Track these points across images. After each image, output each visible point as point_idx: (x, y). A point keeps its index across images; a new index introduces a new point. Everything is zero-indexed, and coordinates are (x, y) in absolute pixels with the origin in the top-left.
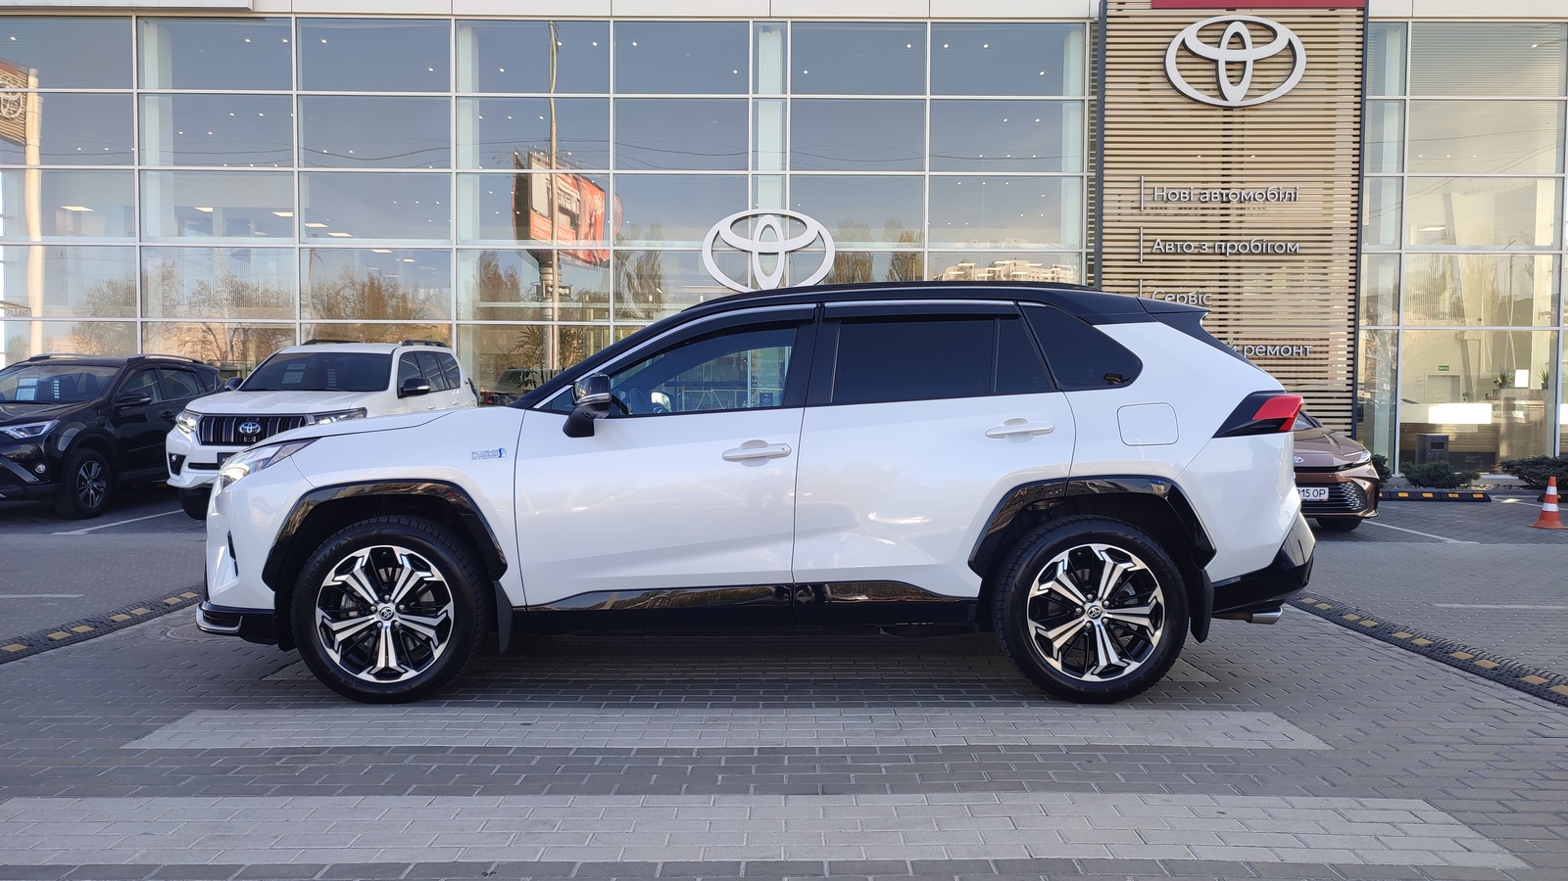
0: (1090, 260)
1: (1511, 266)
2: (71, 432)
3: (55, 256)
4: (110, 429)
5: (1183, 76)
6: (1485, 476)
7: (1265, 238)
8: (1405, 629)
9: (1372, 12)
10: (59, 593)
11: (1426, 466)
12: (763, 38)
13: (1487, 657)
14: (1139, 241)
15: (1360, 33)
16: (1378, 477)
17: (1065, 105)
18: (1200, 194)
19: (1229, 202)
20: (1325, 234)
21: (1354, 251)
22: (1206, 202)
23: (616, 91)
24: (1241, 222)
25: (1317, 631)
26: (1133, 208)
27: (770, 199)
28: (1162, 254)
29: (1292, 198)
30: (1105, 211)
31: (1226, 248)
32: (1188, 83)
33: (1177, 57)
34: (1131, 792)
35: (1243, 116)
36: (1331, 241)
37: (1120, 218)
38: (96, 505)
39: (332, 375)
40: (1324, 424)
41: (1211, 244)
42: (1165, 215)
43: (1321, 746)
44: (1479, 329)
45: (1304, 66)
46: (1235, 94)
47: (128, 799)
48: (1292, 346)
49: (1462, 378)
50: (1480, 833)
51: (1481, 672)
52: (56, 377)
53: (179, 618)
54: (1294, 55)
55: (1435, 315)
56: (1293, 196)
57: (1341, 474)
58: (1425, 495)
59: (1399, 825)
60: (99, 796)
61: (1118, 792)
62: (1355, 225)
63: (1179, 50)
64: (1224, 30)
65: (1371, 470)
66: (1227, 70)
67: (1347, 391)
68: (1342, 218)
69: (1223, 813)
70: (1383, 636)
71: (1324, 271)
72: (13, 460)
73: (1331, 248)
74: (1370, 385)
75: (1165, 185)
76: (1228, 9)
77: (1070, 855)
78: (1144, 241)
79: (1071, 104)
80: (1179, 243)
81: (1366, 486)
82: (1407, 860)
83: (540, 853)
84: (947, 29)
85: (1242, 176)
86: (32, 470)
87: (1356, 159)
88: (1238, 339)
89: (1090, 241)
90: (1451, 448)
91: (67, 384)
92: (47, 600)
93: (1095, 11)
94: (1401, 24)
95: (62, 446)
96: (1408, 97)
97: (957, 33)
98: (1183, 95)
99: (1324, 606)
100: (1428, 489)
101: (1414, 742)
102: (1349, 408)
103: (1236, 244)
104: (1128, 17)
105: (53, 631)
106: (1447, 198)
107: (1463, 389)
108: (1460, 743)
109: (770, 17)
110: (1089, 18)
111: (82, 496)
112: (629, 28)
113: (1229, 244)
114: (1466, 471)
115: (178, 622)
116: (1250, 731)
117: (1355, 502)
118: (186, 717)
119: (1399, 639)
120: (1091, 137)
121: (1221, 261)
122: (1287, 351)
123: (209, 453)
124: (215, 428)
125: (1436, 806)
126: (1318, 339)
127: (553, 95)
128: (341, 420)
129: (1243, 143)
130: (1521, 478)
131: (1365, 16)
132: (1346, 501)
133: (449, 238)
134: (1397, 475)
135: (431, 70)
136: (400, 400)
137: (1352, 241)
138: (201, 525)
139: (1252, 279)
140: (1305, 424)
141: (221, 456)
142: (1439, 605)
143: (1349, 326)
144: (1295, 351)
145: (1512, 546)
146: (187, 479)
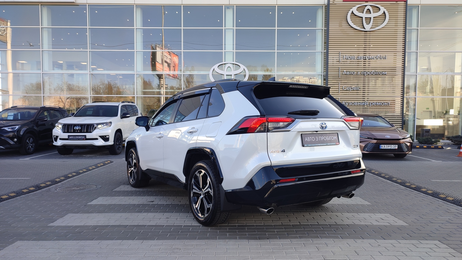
0: (324, 77)
1: (447, 78)
2: (24, 129)
3: (16, 76)
4: (35, 128)
5: (352, 22)
6: (441, 141)
7: (376, 70)
8: (425, 188)
9: (408, 3)
10: (23, 178)
11: (424, 138)
12: (227, 11)
13: (450, 196)
15: (405, 9)
16: (412, 142)
17: (317, 30)
18: (357, 57)
19: (366, 59)
20: (394, 69)
21: (403, 74)
22: (359, 60)
23: (184, 27)
24: (369, 65)
25: (398, 188)
26: (337, 61)
27: (229, 59)
28: (346, 75)
29: (385, 58)
30: (329, 62)
31: (365, 73)
32: (354, 24)
33: (351, 16)
34: (351, 239)
35: (370, 34)
36: (396, 71)
37: (333, 64)
38: (32, 151)
39: (101, 112)
40: (395, 125)
41: (360, 72)
42: (347, 63)
43: (405, 224)
44: (438, 98)
45: (388, 19)
46: (368, 27)
47: (52, 241)
48: (384, 102)
49: (433, 112)
50: (457, 251)
51: (449, 201)
52: (19, 112)
53: (60, 185)
54: (385, 16)
55: (425, 93)
57: (401, 141)
58: (424, 147)
59: (432, 249)
60: (43, 240)
61: (347, 239)
62: (403, 66)
63: (351, 14)
64: (365, 8)
65: (410, 140)
66: (365, 20)
67: (400, 116)
68: (399, 64)
69: (380, 245)
70: (418, 190)
71: (392, 80)
72: (7, 137)
73: (396, 73)
75: (347, 55)
76: (366, 2)
77: (336, 258)
78: (340, 71)
79: (319, 30)
80: (351, 72)
81: (409, 144)
83: (177, 258)
84: (282, 8)
85: (369, 52)
86: (13, 141)
87: (404, 47)
88: (368, 100)
89: (324, 71)
90: (431, 132)
91: (22, 114)
92: (20, 180)
93: (326, 2)
94: (417, 6)
95: (21, 133)
96: (419, 28)
97: (285, 9)
98: (352, 27)
99: (399, 181)
100: (425, 145)
101: (432, 223)
102: (401, 121)
103: (368, 72)
104: (336, 4)
105: (23, 189)
106: (429, 58)
107: (433, 115)
108: (446, 223)
109: (229, 4)
110: (324, 5)
111: (27, 148)
112: (187, 8)
114: (436, 140)
115: (60, 186)
116: (383, 220)
117: (405, 149)
118: (66, 216)
119: (423, 191)
120: (325, 40)
121: (363, 77)
122: (383, 104)
123: (66, 135)
124: (67, 128)
125: (442, 243)
126: (391, 100)
127: (163, 28)
128: (104, 125)
129: (370, 42)
130: (452, 141)
131: (406, 4)
132: (403, 149)
133: (134, 71)
134: (415, 140)
135: (128, 20)
136: (122, 119)
137: (402, 71)
138: (63, 156)
139: (372, 83)
140: (390, 126)
141: (69, 136)
142: (433, 180)
143: (401, 97)
144: (385, 104)
145: (452, 162)
146: (59, 143)
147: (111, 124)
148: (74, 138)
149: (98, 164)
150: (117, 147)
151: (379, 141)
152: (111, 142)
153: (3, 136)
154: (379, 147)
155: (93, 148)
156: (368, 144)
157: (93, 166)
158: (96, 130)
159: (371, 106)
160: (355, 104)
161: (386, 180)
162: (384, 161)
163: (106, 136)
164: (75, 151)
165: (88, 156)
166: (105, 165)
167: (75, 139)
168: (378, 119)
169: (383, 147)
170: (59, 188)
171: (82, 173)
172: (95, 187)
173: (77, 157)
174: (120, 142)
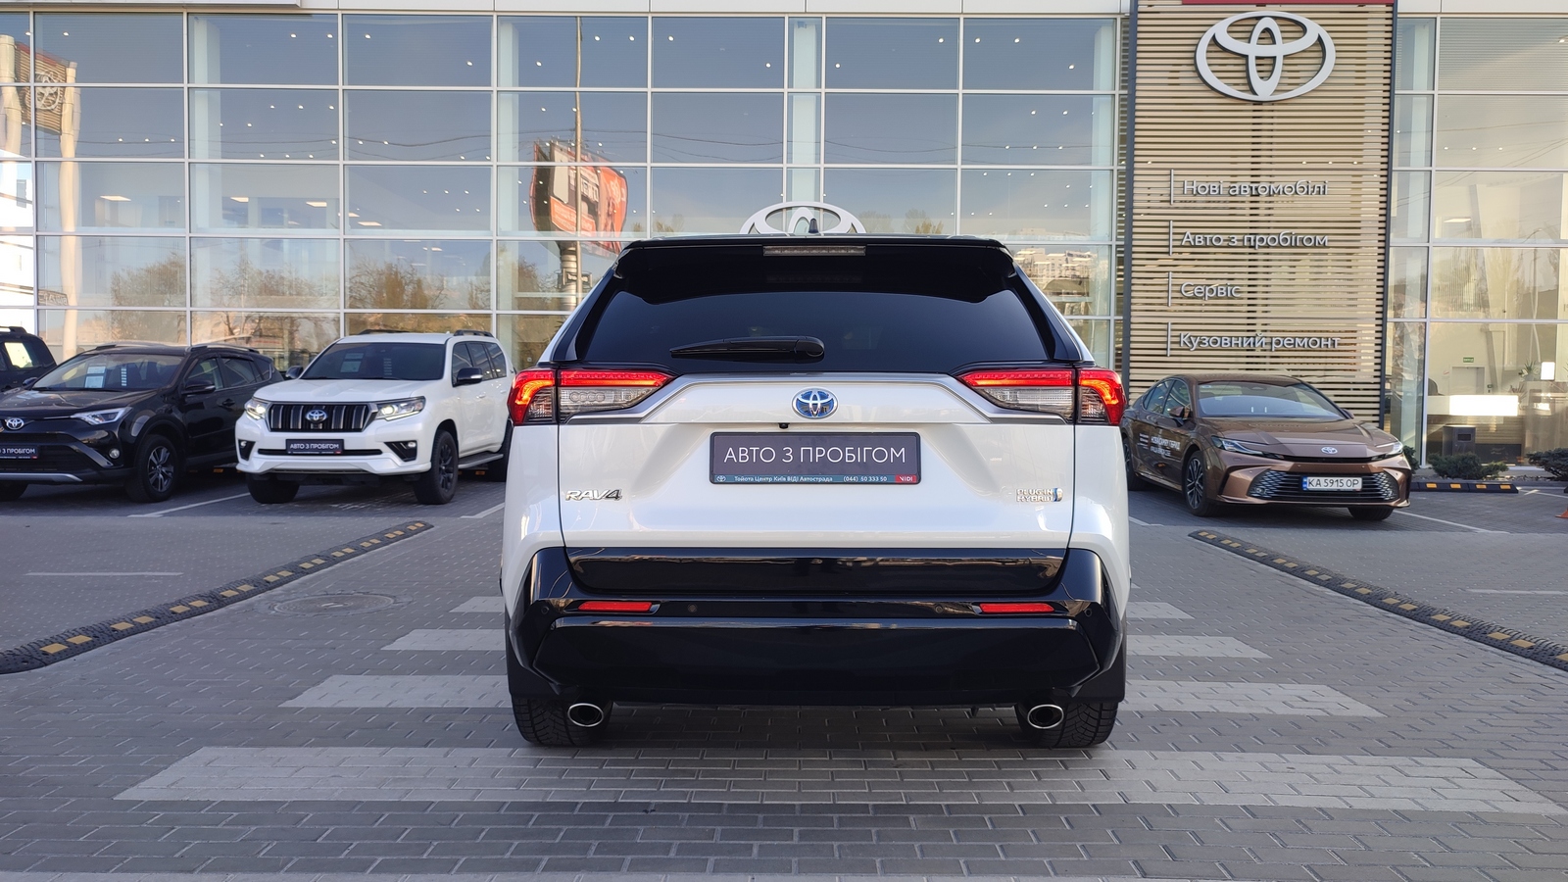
0: (1120, 252)
1: (1535, 259)
2: (143, 419)
3: (92, 247)
4: (178, 415)
5: (1213, 71)
6: (1512, 467)
7: (1294, 231)
8: (1444, 612)
9: (1400, 9)
10: (159, 571)
11: (1454, 457)
12: (798, 33)
13: (1524, 637)
14: (1169, 233)
15: (1389, 29)
16: (1410, 468)
17: (1095, 99)
18: (1230, 188)
19: (1258, 195)
20: (1352, 227)
21: (1382, 244)
22: (1235, 195)
23: (654, 86)
24: (1269, 215)
26: (1162, 201)
27: (804, 191)
28: (1191, 246)
29: (1322, 191)
30: (1135, 204)
31: (1255, 241)
32: (1219, 78)
33: (1208, 52)
34: (1206, 751)
35: (1272, 111)
36: (1359, 234)
37: (1149, 211)
38: (164, 489)
39: (388, 363)
40: (1355, 415)
41: (1241, 237)
42: (1194, 208)
43: (1374, 714)
44: (1504, 322)
45: (1333, 61)
46: (1265, 89)
48: (1320, 338)
49: (1487, 370)
50: (1526, 786)
51: (1518, 651)
52: (124, 365)
53: (281, 594)
54: (1324, 50)
55: (1460, 306)
56: (1322, 190)
57: (1375, 465)
58: (1453, 486)
59: (1452, 779)
61: (1194, 751)
62: (1383, 218)
63: (1209, 45)
64: (1254, 26)
65: (1403, 461)
66: (1257, 65)
67: (1375, 383)
68: (1371, 211)
69: (1293, 768)
70: (1422, 619)
71: (1348, 264)
72: (89, 445)
73: (1359, 241)
74: (1398, 376)
75: (1195, 179)
76: (1258, 5)
77: (1160, 801)
78: (1174, 234)
79: (1102, 98)
80: (1208, 236)
81: (1398, 476)
82: (1463, 807)
84: (978, 25)
85: (1271, 169)
86: (106, 454)
87: (1385, 153)
88: (1266, 331)
89: (1120, 234)
90: (1479, 439)
91: (133, 371)
92: (150, 578)
93: (1126, 7)
94: (1430, 20)
95: (134, 432)
96: (1436, 92)
97: (988, 28)
98: (1213, 89)
99: (1364, 591)
100: (1455, 480)
101: (1459, 711)
102: (1377, 399)
103: (1265, 237)
104: (1158, 12)
105: (171, 604)
106: (1473, 192)
107: (1487, 381)
108: (1502, 712)
109: (806, 13)
110: (1120, 14)
111: (152, 480)
112: (667, 23)
113: (1258, 237)
114: (1493, 463)
115: (281, 598)
116: (1307, 701)
117: (1388, 492)
118: (326, 681)
119: (1438, 621)
120: (1122, 130)
121: (1250, 254)
122: (1315, 343)
123: (279, 440)
124: (284, 416)
125: (1484, 764)
126: (1346, 332)
127: (578, 89)
128: (402, 408)
129: (1272, 137)
130: (1548, 469)
131: (1394, 12)
132: (1379, 491)
133: (489, 229)
134: (1424, 465)
135: (470, 64)
136: (455, 389)
137: (1380, 235)
138: (267, 508)
139: (1280, 271)
140: (1337, 416)
141: (289, 442)
142: (1472, 591)
143: (1377, 319)
144: (1323, 343)
145: (1541, 536)
146: (256, 464)
147: (424, 404)
148: (304, 450)
149: (388, 531)
150: (442, 478)
151: (1300, 464)
152: (422, 463)
153: (75, 441)
154: (1301, 483)
155: (363, 483)
156: (1263, 474)
157: (372, 537)
158: (375, 424)
159: (1276, 350)
160: (1223, 342)
161: (1322, 589)
162: (1317, 530)
163: (406, 443)
164: (304, 491)
165: (349, 506)
166: (408, 537)
167: (307, 450)
168: (1299, 392)
169: (1314, 483)
170: (279, 604)
171: (343, 559)
172: (392, 601)
173: (311, 512)
174: (451, 464)
